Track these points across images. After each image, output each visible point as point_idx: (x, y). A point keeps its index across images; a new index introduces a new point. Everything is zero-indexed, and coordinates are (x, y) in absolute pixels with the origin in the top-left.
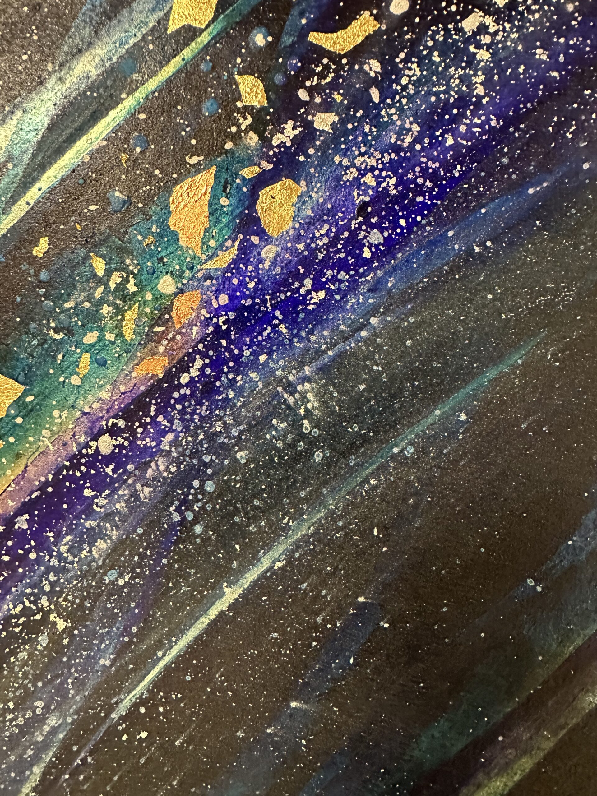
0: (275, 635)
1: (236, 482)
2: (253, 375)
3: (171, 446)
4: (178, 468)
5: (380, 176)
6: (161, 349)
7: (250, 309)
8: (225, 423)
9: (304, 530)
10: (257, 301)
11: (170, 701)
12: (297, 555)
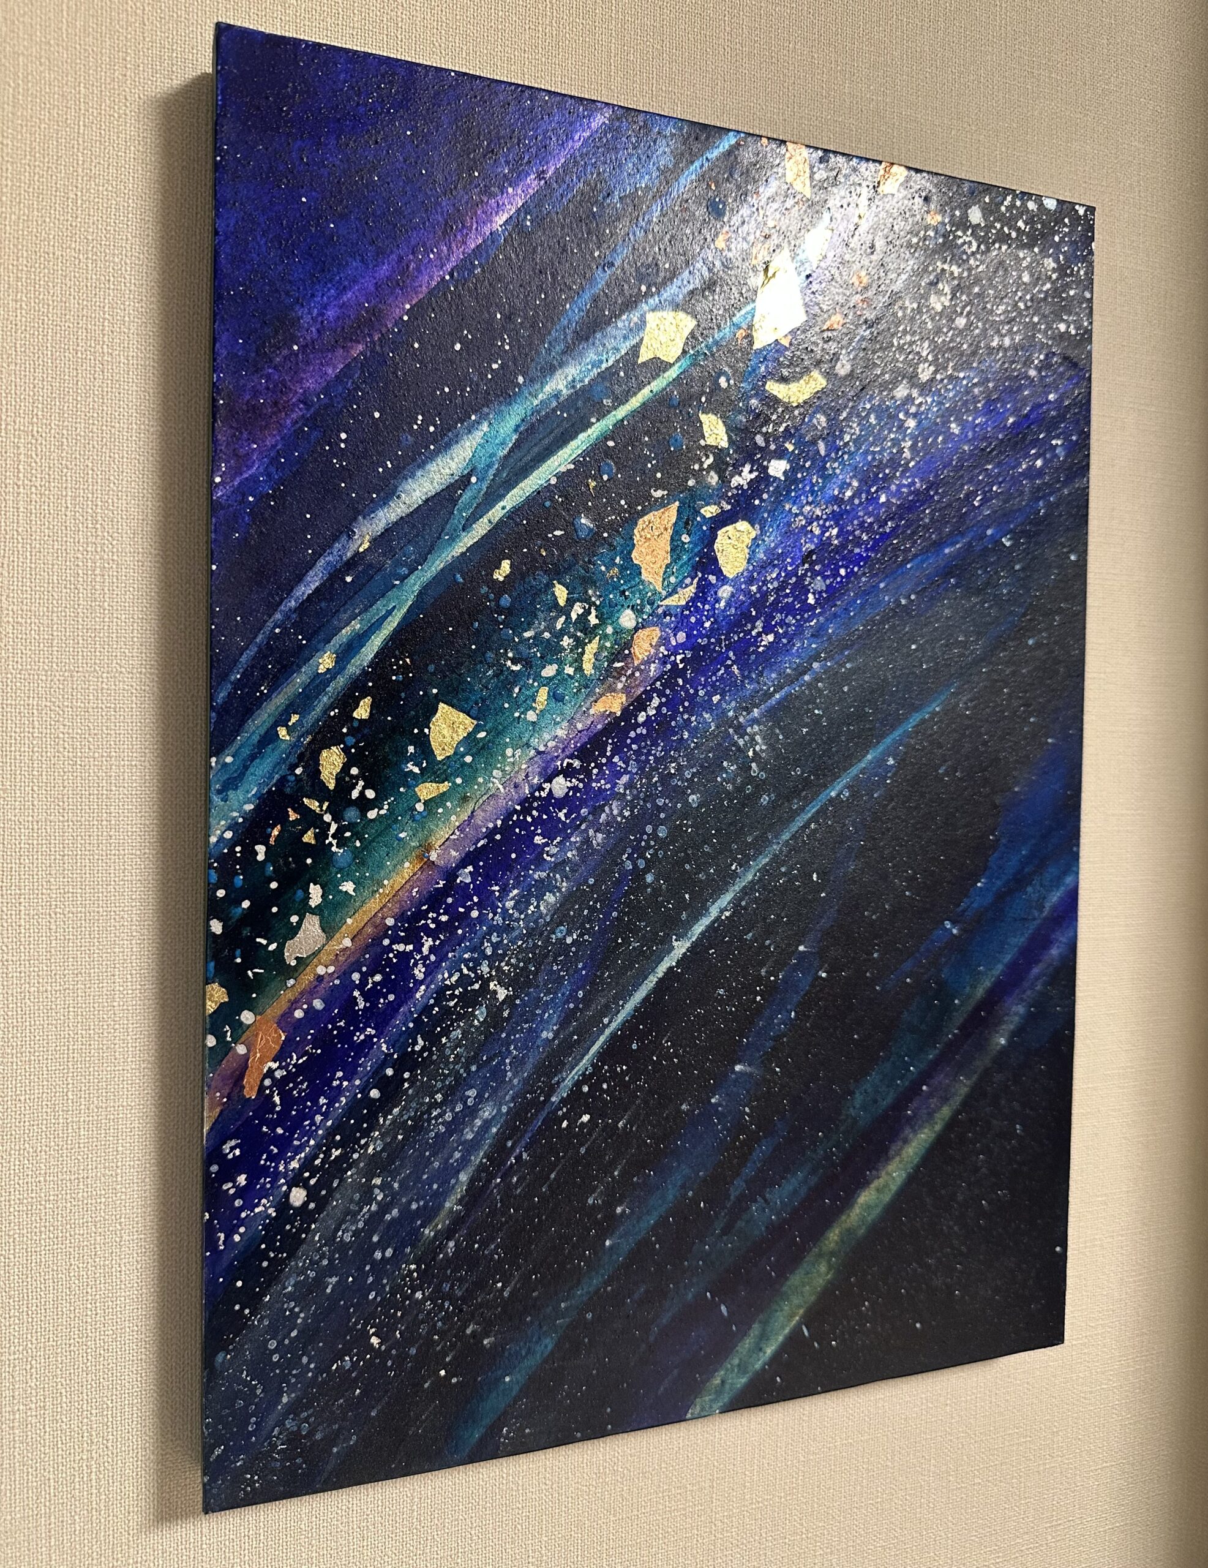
0: (721, 992)
1: (687, 827)
2: (707, 716)
3: (625, 789)
4: (632, 811)
5: (824, 525)
6: (620, 686)
7: (704, 648)
8: (679, 764)
9: (750, 877)
10: (713, 640)
11: (614, 1075)
12: (743, 903)
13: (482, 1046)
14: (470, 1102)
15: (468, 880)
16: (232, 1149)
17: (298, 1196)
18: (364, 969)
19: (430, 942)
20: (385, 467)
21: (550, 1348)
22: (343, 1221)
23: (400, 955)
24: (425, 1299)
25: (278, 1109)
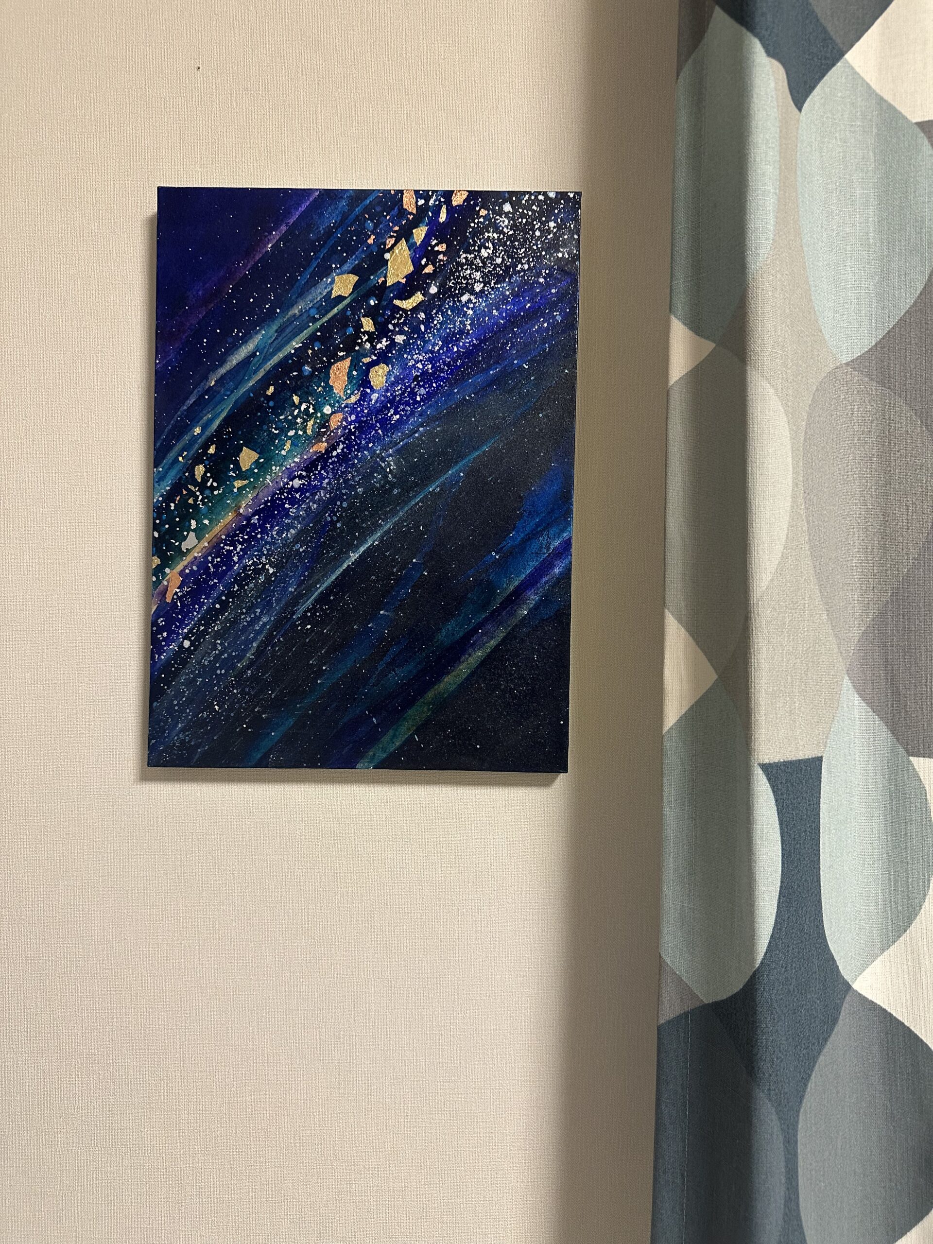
0: (374, 578)
1: (357, 503)
2: (366, 452)
3: (327, 485)
4: (330, 495)
5: (424, 364)
6: (324, 439)
7: (365, 422)
8: (352, 474)
9: (388, 526)
10: (369, 418)
11: (322, 610)
12: (385, 538)
13: (262, 592)
14: (258, 614)
15: (256, 522)
16: (162, 621)
17: (187, 644)
18: (213, 555)
19: (240, 546)
20: (221, 351)
21: (292, 723)
22: (205, 656)
23: (228, 551)
24: (238, 693)
25: (179, 608)
